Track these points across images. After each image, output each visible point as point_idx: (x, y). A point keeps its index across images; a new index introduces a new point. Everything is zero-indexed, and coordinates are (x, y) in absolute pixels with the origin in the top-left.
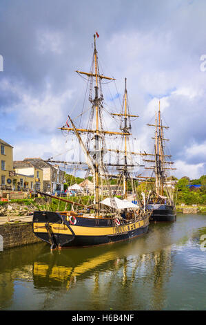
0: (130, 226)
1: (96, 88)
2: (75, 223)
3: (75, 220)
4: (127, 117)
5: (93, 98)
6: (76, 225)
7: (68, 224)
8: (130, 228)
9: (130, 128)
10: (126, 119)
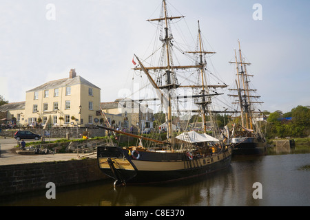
0: (206, 159)
1: (166, 29)
2: (138, 158)
3: (139, 155)
4: (203, 54)
5: (164, 38)
6: (139, 160)
7: (130, 158)
8: (207, 162)
9: (206, 64)
10: (201, 56)
